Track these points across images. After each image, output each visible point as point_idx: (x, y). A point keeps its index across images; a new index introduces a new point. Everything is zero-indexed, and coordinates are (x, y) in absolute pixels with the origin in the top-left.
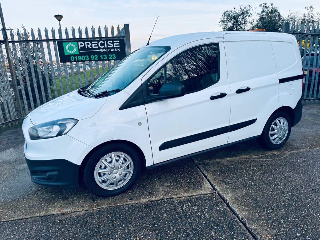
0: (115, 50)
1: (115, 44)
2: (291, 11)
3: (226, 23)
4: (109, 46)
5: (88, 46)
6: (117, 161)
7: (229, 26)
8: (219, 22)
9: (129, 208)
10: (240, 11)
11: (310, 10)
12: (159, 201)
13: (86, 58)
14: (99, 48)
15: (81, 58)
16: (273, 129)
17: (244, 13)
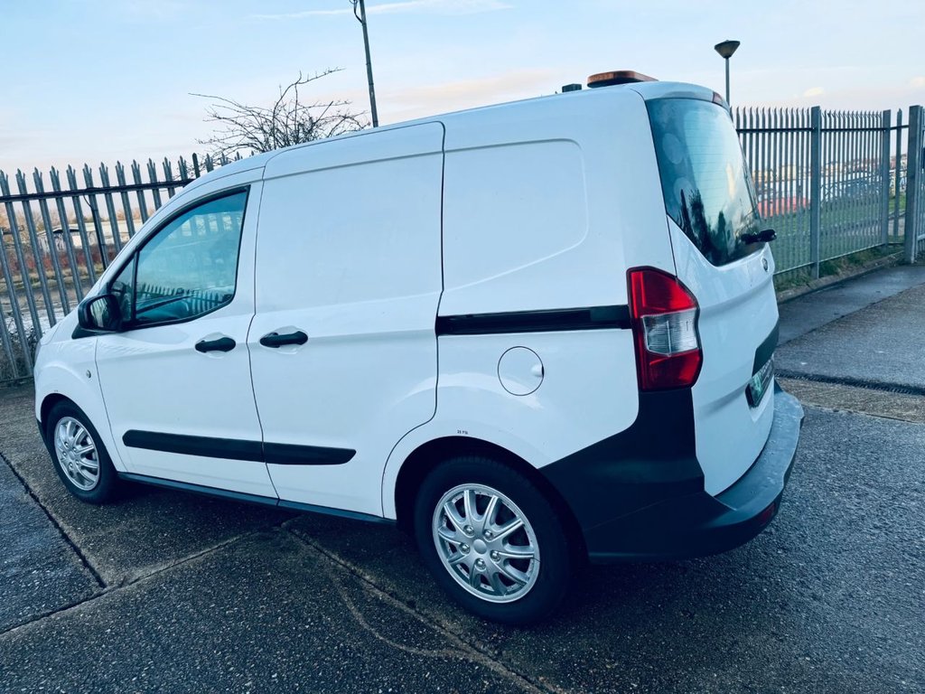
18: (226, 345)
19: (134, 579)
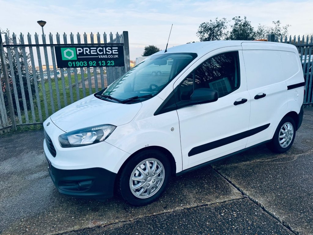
0: (113, 56)
1: (113, 51)
2: (260, 25)
3: (203, 34)
4: (107, 53)
5: (87, 51)
6: (151, 168)
7: (206, 37)
8: (197, 33)
9: (168, 218)
10: (215, 23)
11: (277, 24)
12: (195, 209)
13: (84, 64)
14: (98, 54)
15: (79, 64)
16: (282, 134)
17: (219, 25)
18: (244, 101)
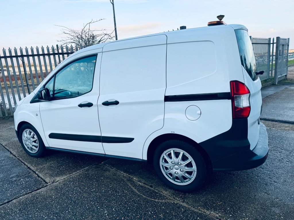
18: (90, 105)
19: (57, 181)
